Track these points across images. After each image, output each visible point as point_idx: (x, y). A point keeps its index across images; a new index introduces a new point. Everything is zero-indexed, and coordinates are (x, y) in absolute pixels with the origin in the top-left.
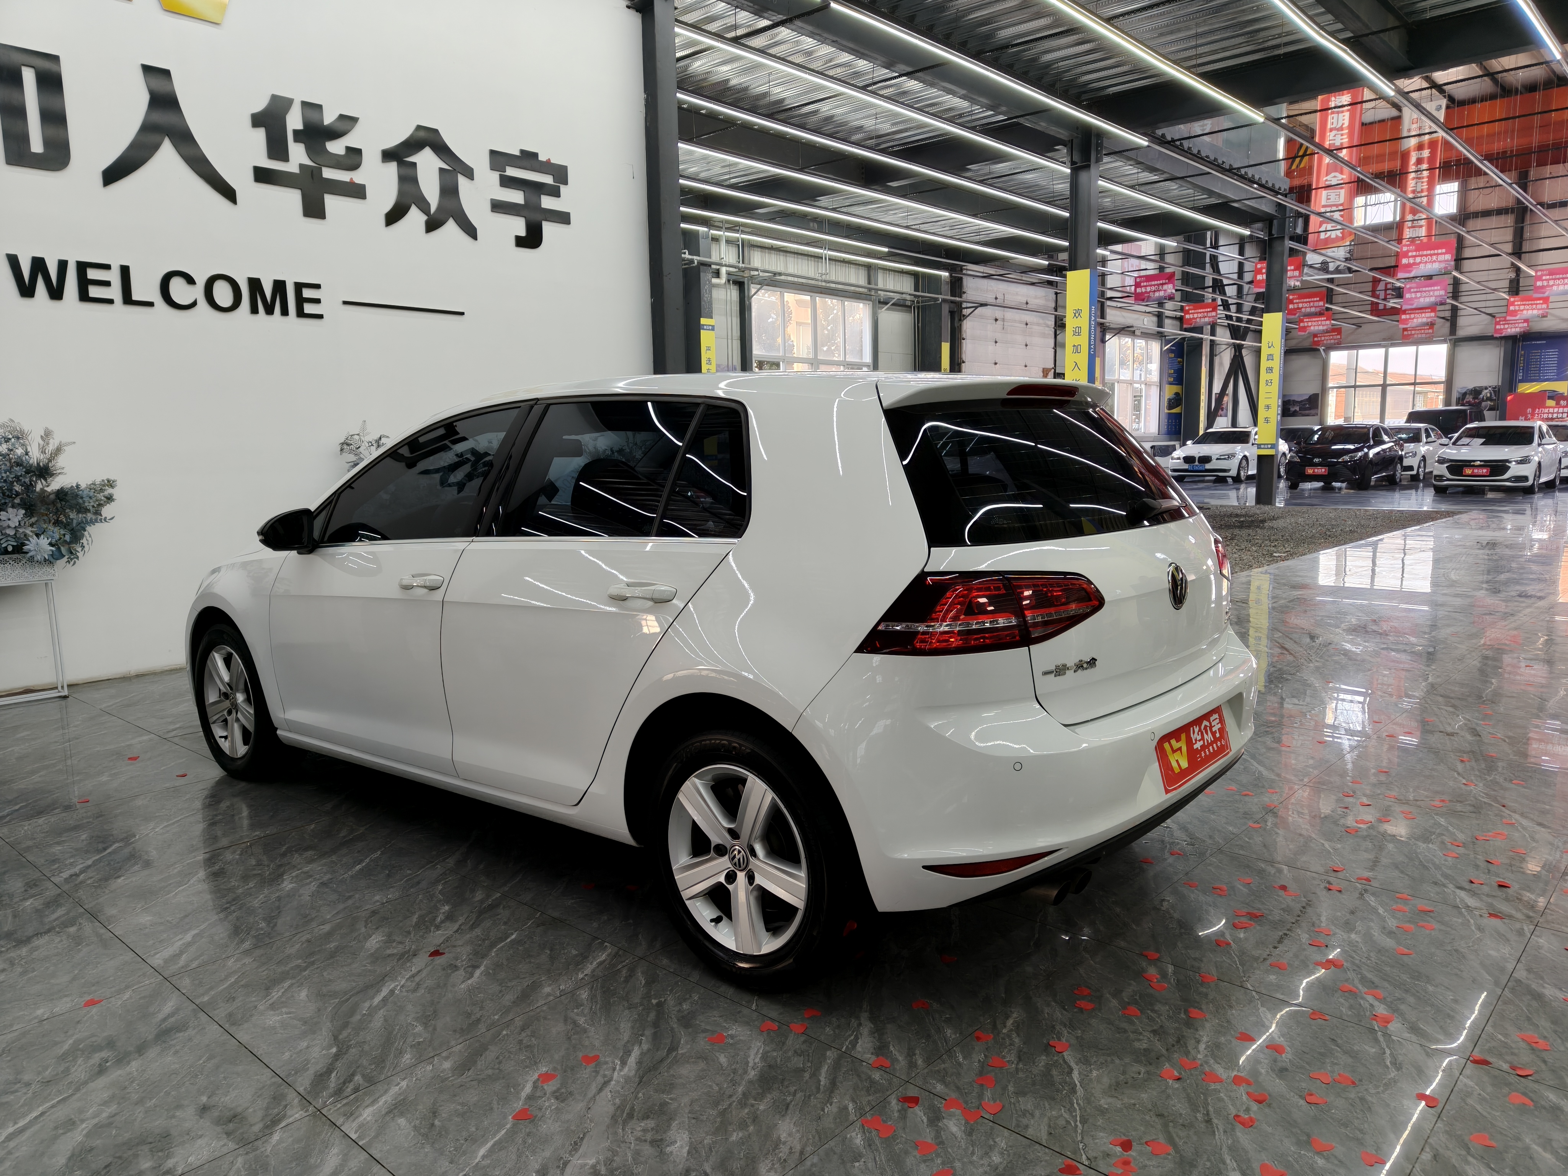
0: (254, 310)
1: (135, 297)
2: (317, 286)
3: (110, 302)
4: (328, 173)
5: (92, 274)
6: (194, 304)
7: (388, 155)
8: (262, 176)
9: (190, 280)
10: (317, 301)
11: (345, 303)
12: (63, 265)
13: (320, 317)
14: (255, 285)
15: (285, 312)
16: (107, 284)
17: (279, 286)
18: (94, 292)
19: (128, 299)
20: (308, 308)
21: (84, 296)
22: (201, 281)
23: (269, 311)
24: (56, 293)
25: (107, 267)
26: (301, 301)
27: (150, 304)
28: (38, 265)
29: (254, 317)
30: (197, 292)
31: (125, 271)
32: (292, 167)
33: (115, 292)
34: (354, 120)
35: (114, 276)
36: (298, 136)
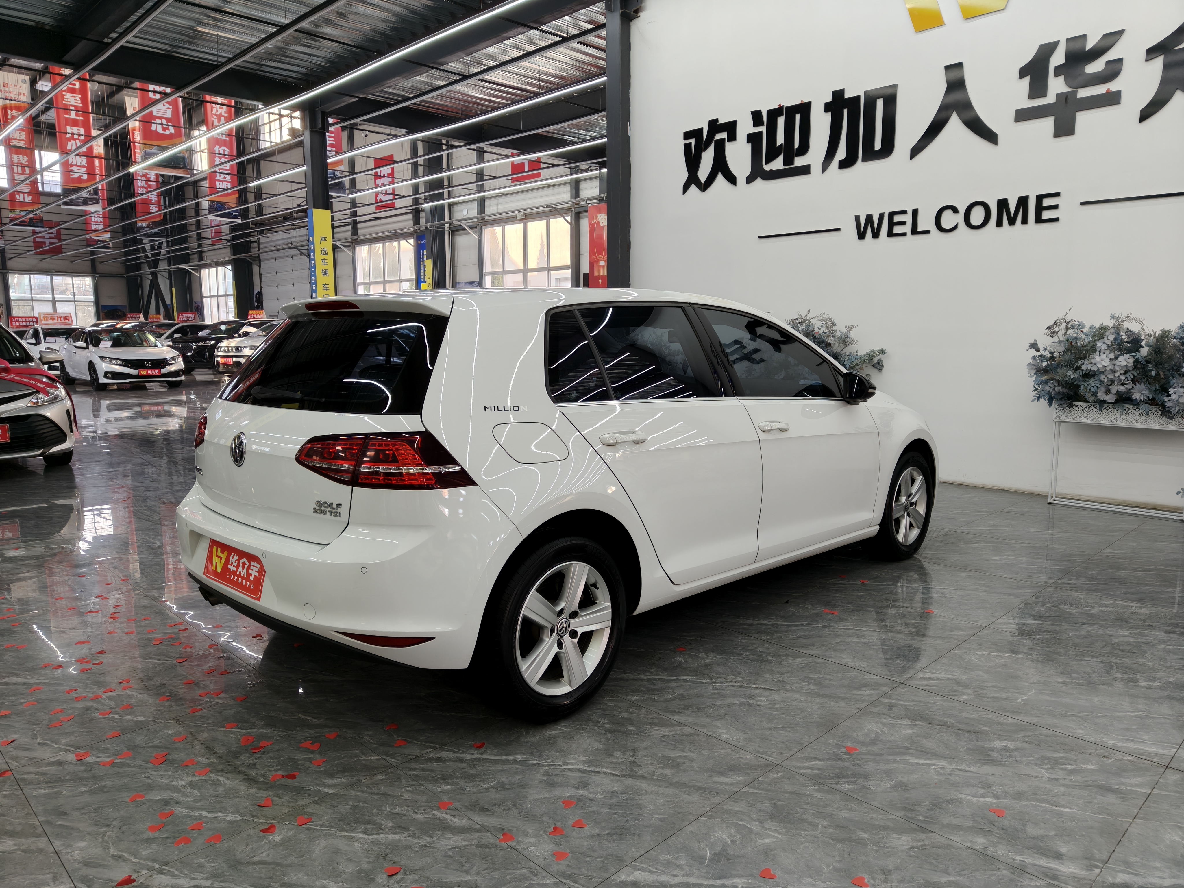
0: (999, 224)
1: (919, 229)
2: (1057, 194)
3: (904, 234)
4: (1083, 93)
5: (897, 219)
6: (956, 227)
7: (1152, 52)
8: (1022, 116)
9: (955, 210)
10: (1056, 207)
11: (1082, 204)
12: (882, 216)
13: (1056, 220)
14: (1003, 204)
15: (1025, 221)
16: (903, 223)
17: (1023, 202)
18: (897, 230)
19: (915, 231)
20: (1046, 215)
21: (891, 234)
22: (962, 210)
23: (1012, 222)
24: (876, 235)
25: (905, 212)
26: (1040, 208)
27: (928, 232)
28: (869, 218)
29: (1000, 229)
30: (959, 218)
31: (915, 212)
32: (1050, 99)
33: (907, 229)
34: (1119, 33)
35: (908, 218)
36: (1059, 71)
